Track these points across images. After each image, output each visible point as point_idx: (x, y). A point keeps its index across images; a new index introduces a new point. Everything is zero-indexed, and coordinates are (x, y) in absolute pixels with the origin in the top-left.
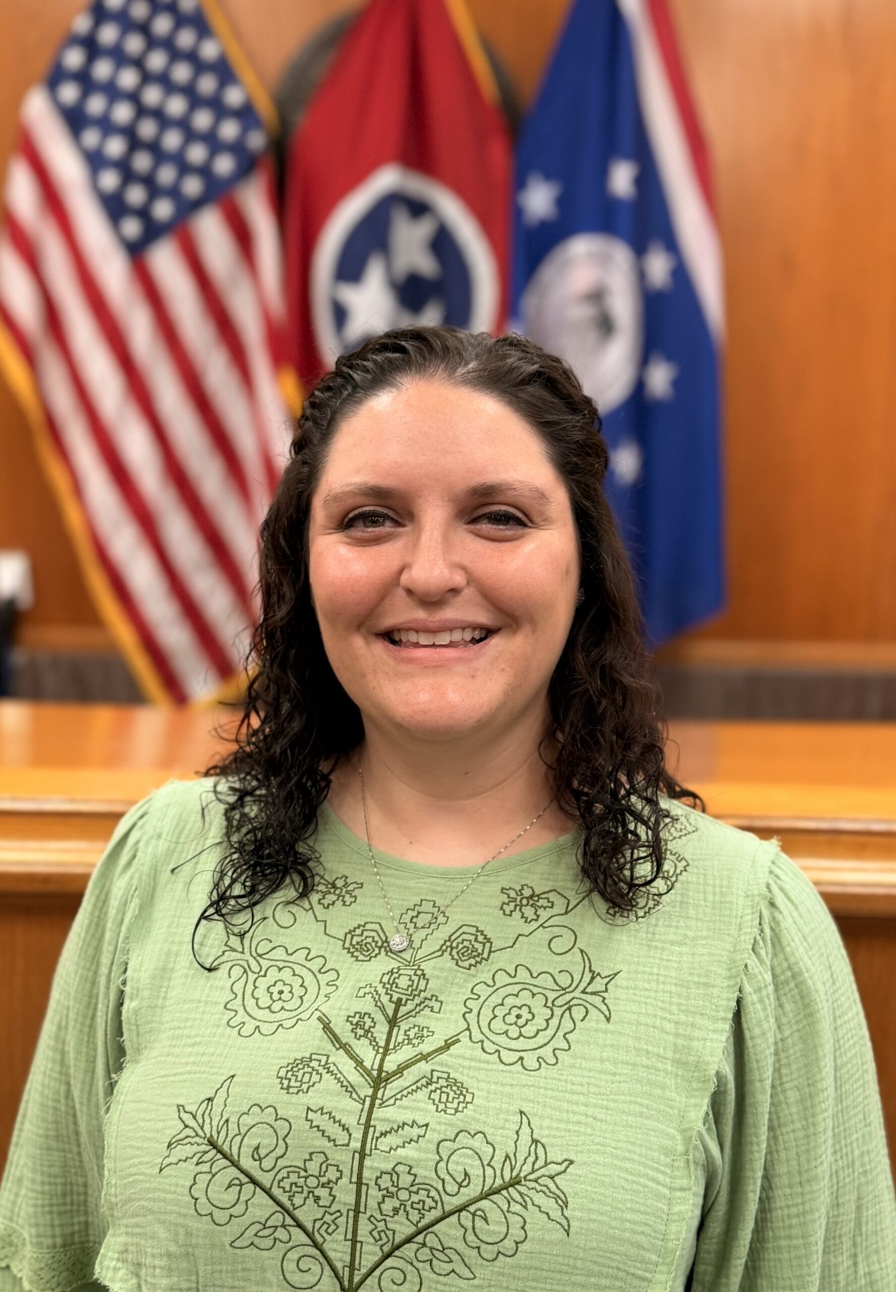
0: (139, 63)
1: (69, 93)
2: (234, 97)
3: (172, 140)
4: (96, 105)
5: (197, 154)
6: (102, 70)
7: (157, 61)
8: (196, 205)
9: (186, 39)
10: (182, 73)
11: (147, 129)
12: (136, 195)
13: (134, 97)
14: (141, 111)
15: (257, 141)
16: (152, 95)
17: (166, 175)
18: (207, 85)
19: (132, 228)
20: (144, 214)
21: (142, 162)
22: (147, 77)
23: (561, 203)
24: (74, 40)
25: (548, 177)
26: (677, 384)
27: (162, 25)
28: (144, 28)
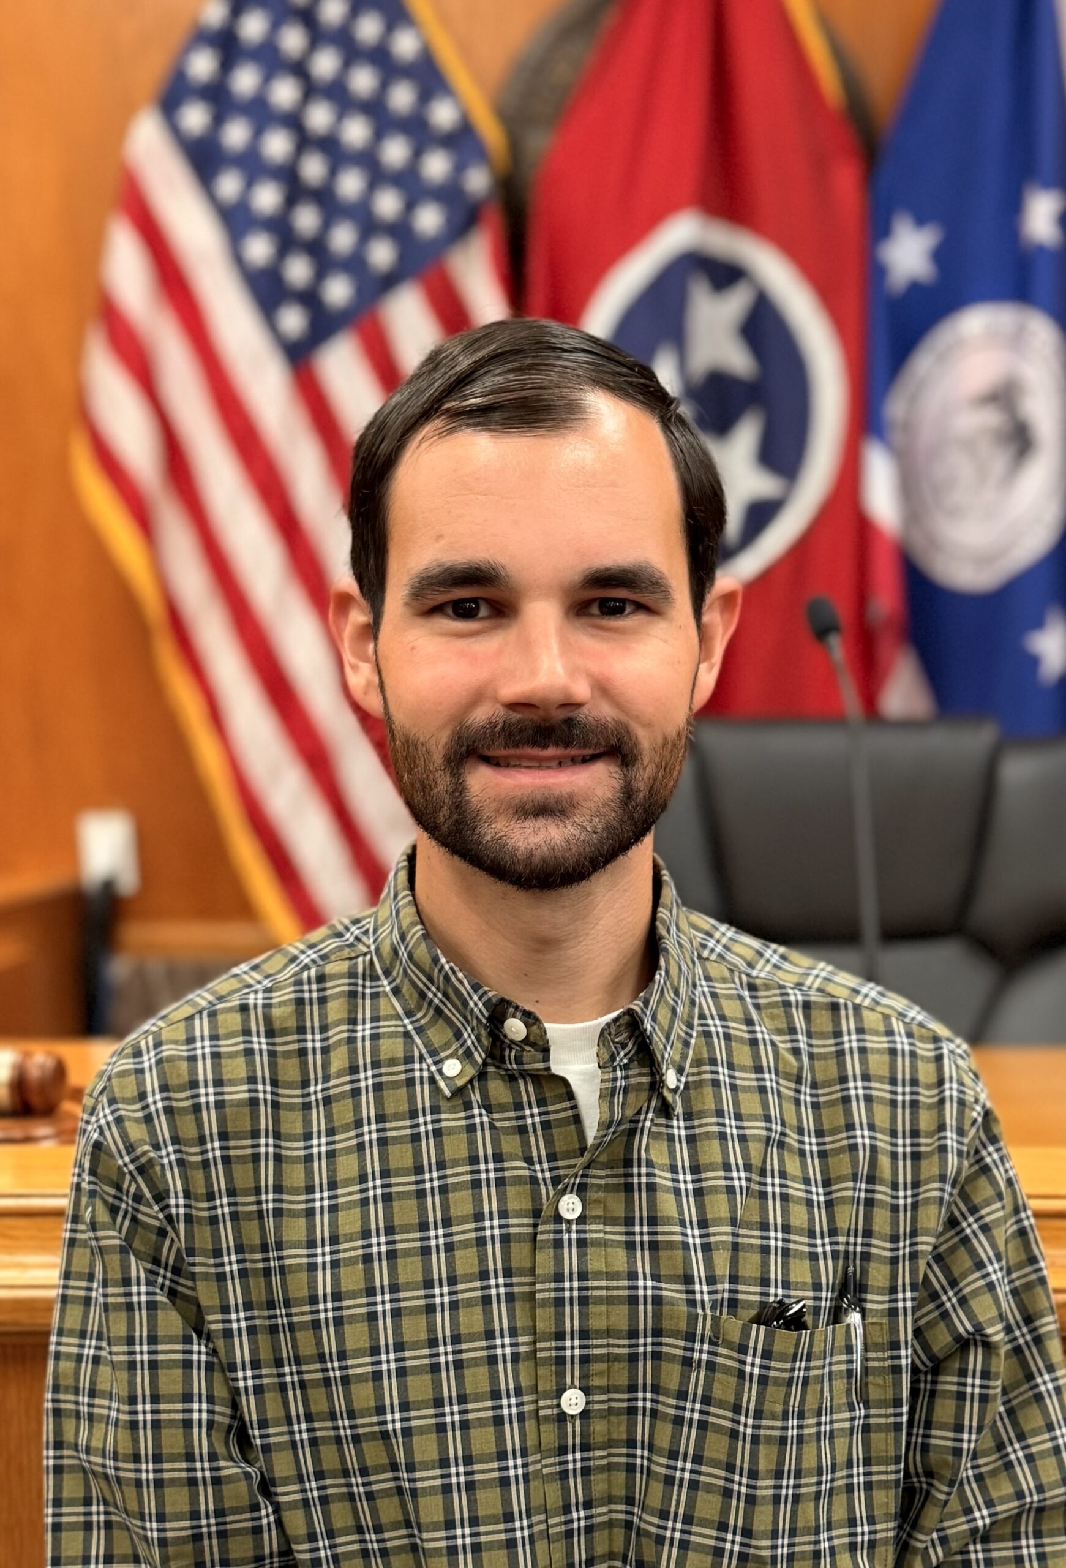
0: (299, 69)
1: (195, 118)
2: (443, 114)
3: (351, 184)
4: (236, 134)
5: (388, 204)
6: (245, 81)
7: (325, 64)
8: (389, 282)
9: (369, 28)
10: (363, 81)
11: (313, 169)
12: (298, 271)
13: (294, 122)
14: (304, 141)
15: (478, 181)
16: (319, 117)
17: (343, 238)
18: (402, 97)
19: (293, 320)
20: (310, 299)
21: (306, 219)
22: (311, 90)
23: (940, 256)
24: (202, 37)
25: (920, 221)
27: (333, 9)
28: (306, 15)
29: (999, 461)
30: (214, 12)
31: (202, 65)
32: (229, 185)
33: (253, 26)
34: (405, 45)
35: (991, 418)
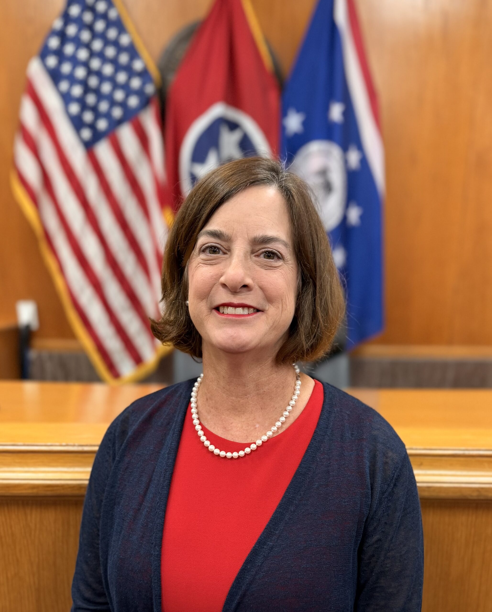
0: (88, 46)
1: (52, 62)
2: (138, 65)
3: (106, 88)
4: (66, 68)
5: (119, 95)
6: (69, 49)
7: (97, 45)
8: (120, 122)
9: (112, 34)
10: (110, 52)
11: (93, 82)
12: (88, 117)
13: (86, 64)
14: (90, 72)
15: (150, 89)
16: (95, 64)
17: (104, 106)
18: (124, 59)
19: (86, 134)
20: (92, 126)
21: (91, 99)
22: (92, 54)
23: (305, 124)
24: (54, 33)
25: (298, 111)
26: (362, 217)
27: (100, 26)
28: (90, 27)
30: (58, 24)
31: (54, 43)
32: (64, 86)
33: (72, 30)
34: (125, 40)
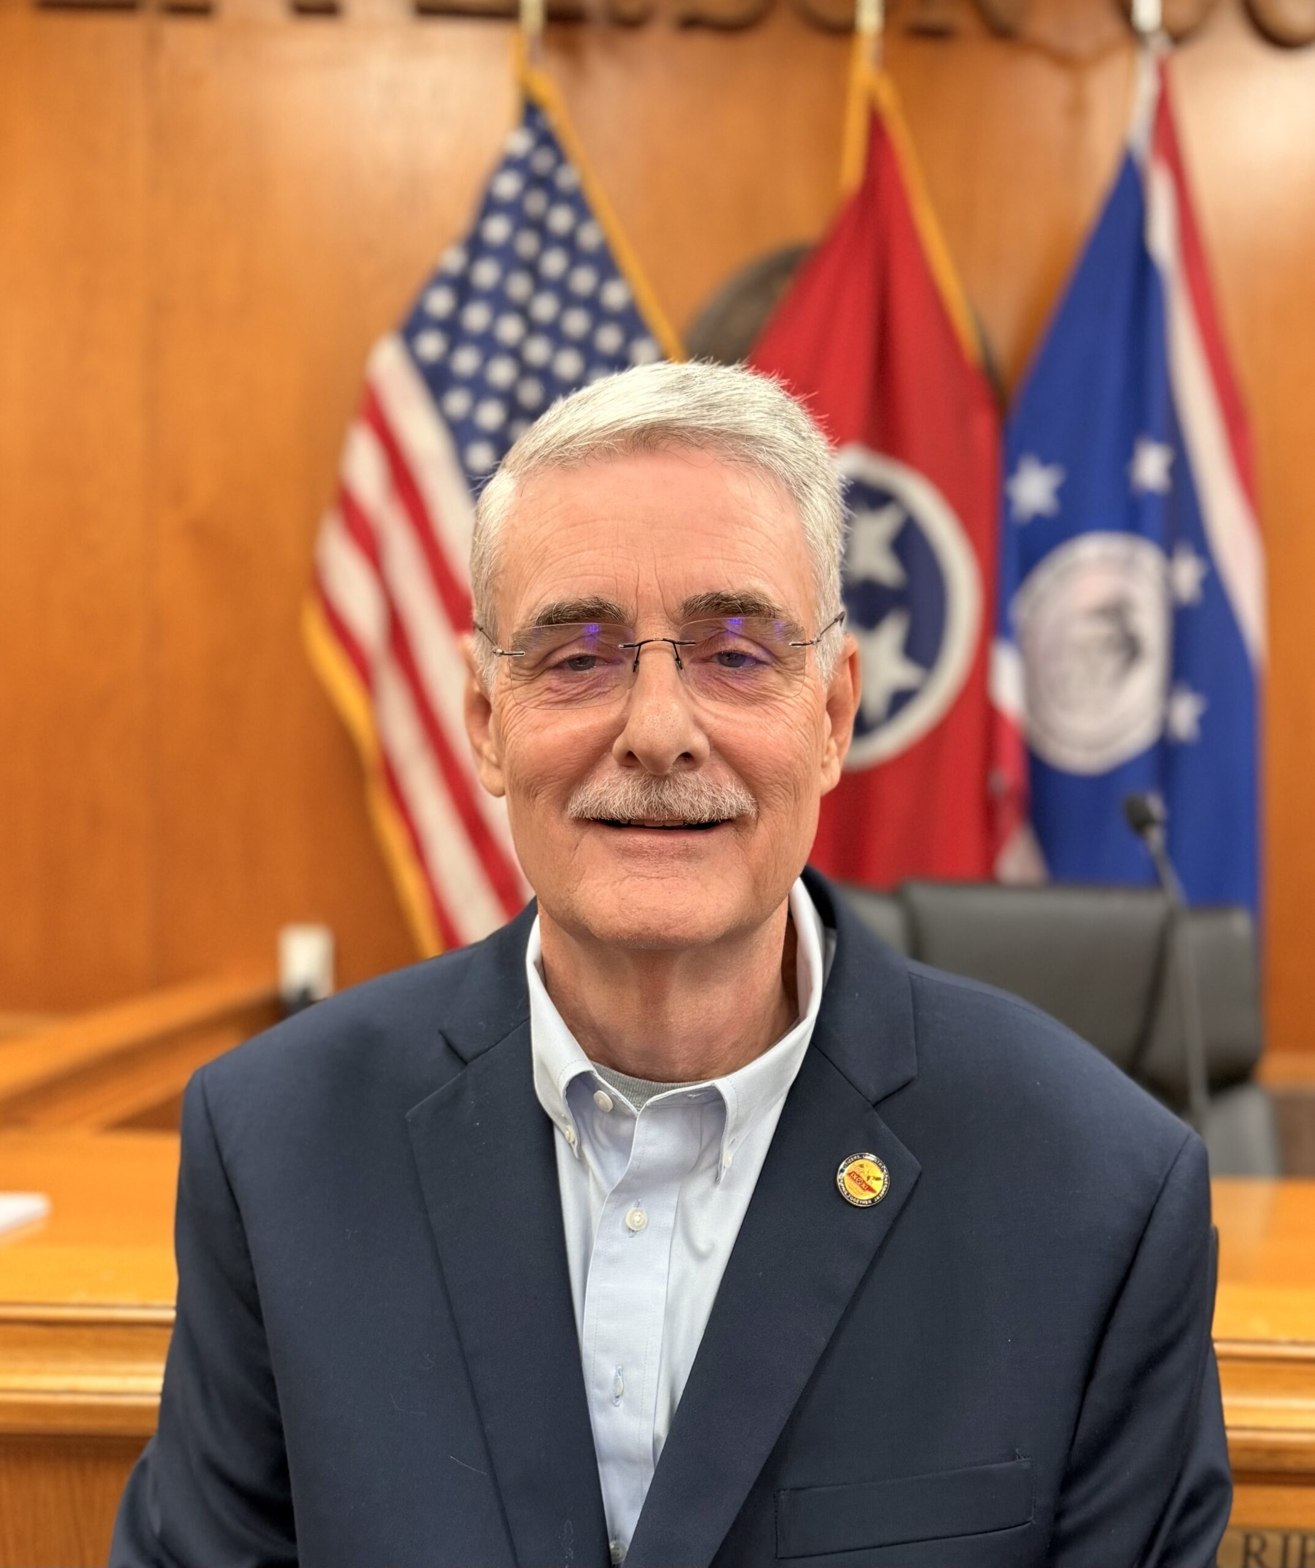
0: (523, 311)
1: (431, 345)
2: (643, 354)
4: (466, 361)
6: (476, 317)
7: (545, 307)
9: (583, 280)
10: (576, 323)
11: (530, 393)
16: (538, 351)
18: (609, 339)
22: (533, 327)
23: (1062, 493)
24: (441, 279)
25: (1046, 460)
26: (1204, 721)
27: (554, 263)
28: (532, 268)
29: (1109, 664)
30: (453, 260)
31: (440, 302)
32: (458, 402)
33: (486, 273)
34: (615, 296)
35: (1101, 630)
